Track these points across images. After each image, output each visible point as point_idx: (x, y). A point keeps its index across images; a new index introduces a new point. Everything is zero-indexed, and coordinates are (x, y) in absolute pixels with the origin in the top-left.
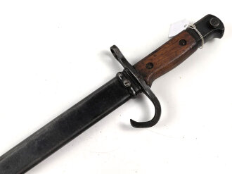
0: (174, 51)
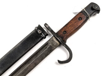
0: (76, 23)
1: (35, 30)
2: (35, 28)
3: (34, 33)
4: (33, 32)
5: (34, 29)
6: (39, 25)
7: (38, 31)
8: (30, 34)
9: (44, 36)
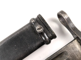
1: (30, 23)
2: (31, 21)
3: (27, 29)
4: (24, 29)
5: (28, 22)
6: (40, 15)
7: (37, 27)
8: (18, 31)
9: (47, 37)
